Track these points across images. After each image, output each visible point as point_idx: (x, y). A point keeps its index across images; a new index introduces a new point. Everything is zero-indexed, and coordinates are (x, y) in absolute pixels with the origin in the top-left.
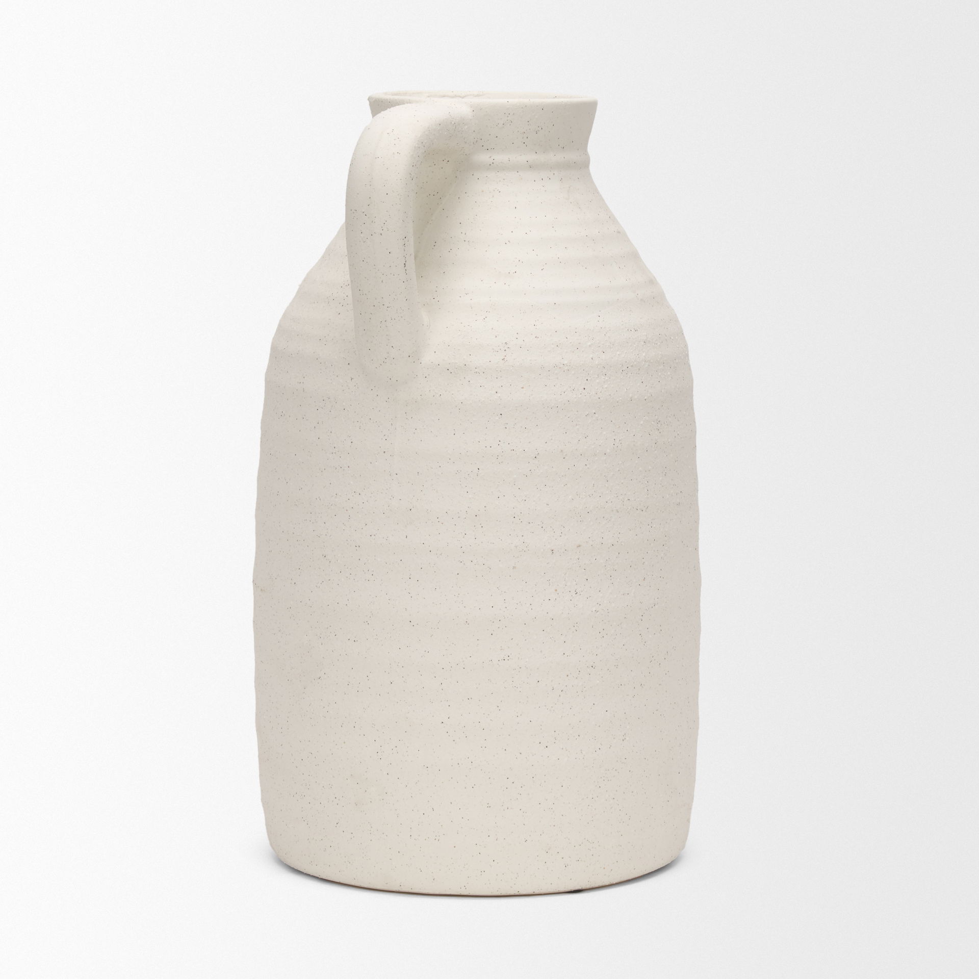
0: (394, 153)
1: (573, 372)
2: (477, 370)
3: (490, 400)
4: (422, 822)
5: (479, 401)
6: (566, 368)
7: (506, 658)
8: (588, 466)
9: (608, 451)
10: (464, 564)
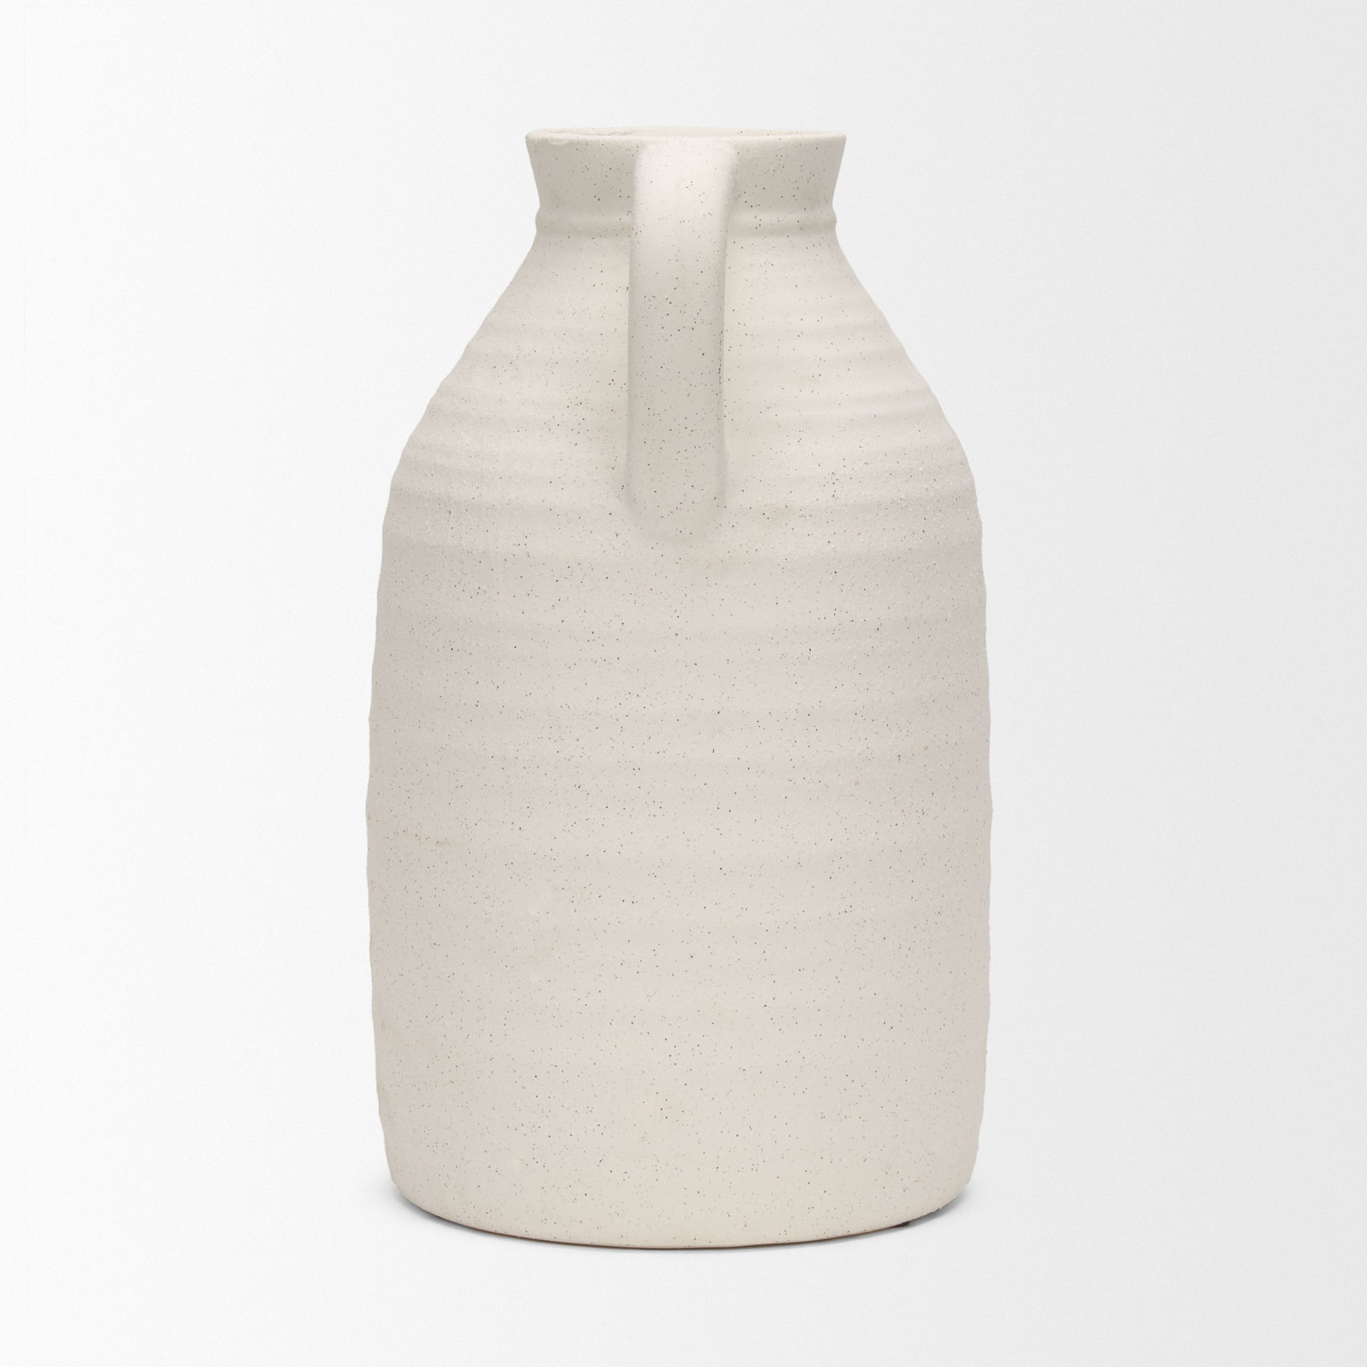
0: (704, 215)
1: (911, 509)
2: (802, 513)
3: (823, 554)
4: (735, 1148)
5: (809, 555)
6: (904, 505)
7: (848, 909)
8: (932, 637)
9: (949, 615)
10: (795, 783)
